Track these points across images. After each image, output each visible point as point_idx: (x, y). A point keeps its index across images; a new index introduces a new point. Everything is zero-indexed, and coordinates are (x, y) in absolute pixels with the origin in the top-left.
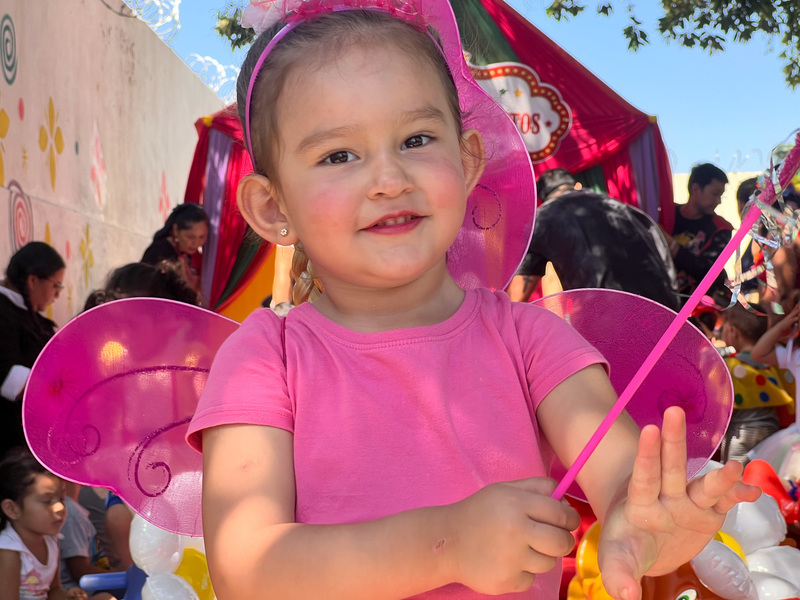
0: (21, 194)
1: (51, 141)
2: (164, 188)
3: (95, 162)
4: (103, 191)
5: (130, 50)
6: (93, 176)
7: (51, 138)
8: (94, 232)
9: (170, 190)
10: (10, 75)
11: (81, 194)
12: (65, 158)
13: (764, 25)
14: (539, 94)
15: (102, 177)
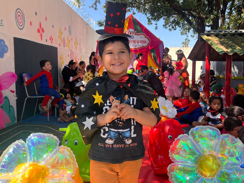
0: (72, 52)
1: (76, 44)
2: (92, 50)
3: (82, 46)
4: (84, 50)
5: (87, 30)
6: (82, 48)
7: (76, 43)
8: (82, 56)
9: (93, 50)
10: (70, 34)
11: (80, 51)
12: (78, 46)
14: (146, 38)
15: (83, 48)
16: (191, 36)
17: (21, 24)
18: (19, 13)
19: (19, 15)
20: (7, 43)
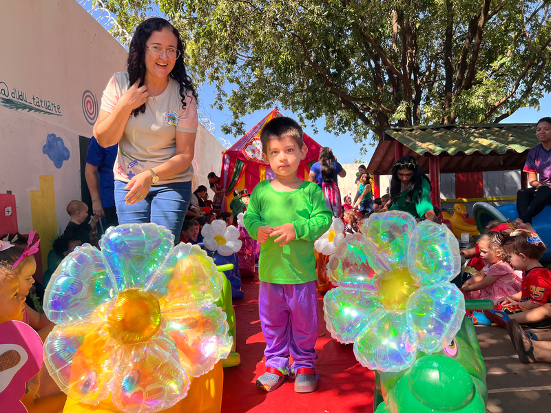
2: (212, 168)
13: (349, 130)
15: (197, 164)
16: (370, 144)
17: (92, 116)
18: (88, 99)
19: (89, 102)
20: (67, 144)
